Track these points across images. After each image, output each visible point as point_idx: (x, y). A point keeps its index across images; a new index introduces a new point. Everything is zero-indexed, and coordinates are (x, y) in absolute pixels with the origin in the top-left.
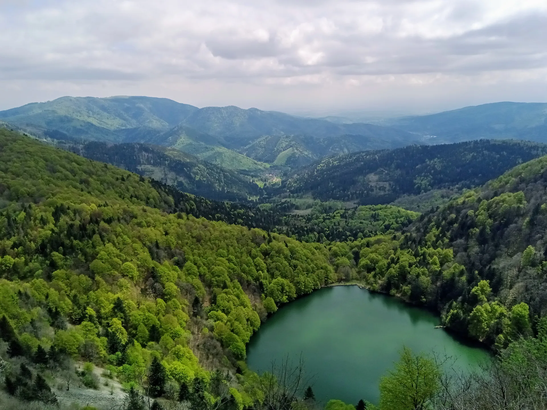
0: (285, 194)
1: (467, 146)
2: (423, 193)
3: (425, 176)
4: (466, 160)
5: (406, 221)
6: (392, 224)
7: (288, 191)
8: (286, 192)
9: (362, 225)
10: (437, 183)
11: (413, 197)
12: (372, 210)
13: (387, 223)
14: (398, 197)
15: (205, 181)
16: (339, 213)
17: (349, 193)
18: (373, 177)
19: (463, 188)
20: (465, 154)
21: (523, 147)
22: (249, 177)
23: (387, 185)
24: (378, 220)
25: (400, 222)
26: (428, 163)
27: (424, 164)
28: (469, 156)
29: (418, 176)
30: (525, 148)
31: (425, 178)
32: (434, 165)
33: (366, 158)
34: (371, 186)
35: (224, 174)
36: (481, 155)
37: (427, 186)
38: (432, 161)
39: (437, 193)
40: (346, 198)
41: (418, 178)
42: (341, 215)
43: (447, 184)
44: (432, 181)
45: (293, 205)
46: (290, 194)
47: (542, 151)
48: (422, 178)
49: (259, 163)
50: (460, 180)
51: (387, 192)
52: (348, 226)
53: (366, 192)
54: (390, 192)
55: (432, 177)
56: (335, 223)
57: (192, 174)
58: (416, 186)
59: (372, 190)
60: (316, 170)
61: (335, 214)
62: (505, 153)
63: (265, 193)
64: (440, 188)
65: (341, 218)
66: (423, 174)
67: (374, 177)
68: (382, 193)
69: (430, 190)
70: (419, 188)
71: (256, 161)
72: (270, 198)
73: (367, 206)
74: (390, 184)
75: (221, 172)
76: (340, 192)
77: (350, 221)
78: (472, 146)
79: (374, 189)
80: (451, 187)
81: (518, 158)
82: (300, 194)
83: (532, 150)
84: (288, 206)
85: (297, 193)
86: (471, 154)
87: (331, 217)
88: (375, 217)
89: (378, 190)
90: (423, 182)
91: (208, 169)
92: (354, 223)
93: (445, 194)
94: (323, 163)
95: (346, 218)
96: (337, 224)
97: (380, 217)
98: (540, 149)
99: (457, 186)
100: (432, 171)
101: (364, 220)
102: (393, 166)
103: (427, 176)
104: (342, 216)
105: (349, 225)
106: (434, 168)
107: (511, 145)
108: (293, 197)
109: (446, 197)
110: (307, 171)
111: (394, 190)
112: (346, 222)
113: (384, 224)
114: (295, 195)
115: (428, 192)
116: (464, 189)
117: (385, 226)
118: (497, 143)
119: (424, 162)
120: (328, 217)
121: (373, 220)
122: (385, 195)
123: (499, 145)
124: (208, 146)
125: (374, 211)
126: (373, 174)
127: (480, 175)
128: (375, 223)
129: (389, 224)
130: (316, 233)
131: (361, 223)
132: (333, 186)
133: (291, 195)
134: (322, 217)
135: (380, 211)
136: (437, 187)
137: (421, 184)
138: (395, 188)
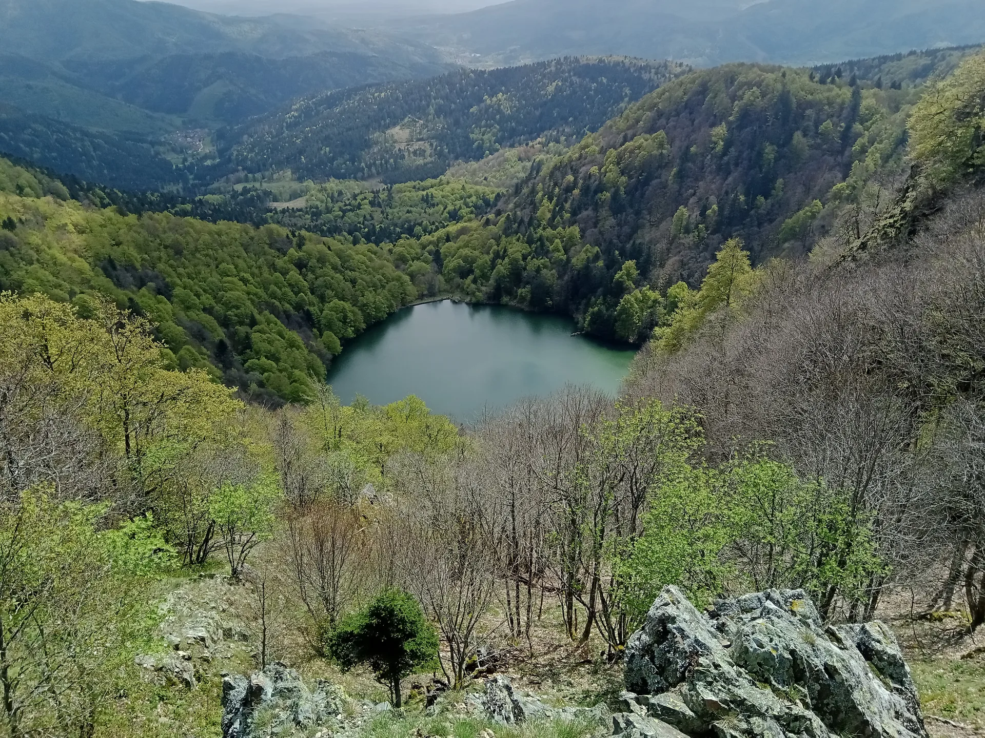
0: (237, 174)
1: (545, 69)
2: (487, 156)
3: (486, 126)
4: (546, 94)
5: (481, 201)
6: (460, 208)
7: (240, 168)
8: (238, 171)
9: (410, 214)
10: (509, 137)
11: (474, 165)
12: (419, 189)
13: (450, 208)
14: (449, 166)
15: (55, 159)
16: (365, 198)
17: (363, 164)
18: (399, 133)
19: (549, 143)
20: (544, 83)
21: (629, 68)
22: (145, 145)
23: (426, 146)
24: (433, 205)
25: (471, 204)
26: (488, 102)
27: (482, 105)
28: (551, 88)
29: (476, 127)
30: (632, 70)
31: (488, 130)
32: (499, 105)
33: (379, 96)
34: (400, 150)
35: (92, 143)
36: (568, 84)
37: (493, 143)
38: (494, 99)
39: (511, 153)
40: (360, 175)
41: (477, 131)
42: (370, 202)
43: (522, 137)
44: (499, 134)
45: (267, 194)
46: (246, 176)
47: (656, 73)
48: (483, 129)
49: (156, 115)
50: (542, 129)
51: (429, 159)
52: (387, 219)
53: (392, 160)
54: (433, 159)
55: (498, 127)
56: (365, 217)
57: (22, 145)
58: (476, 144)
59: (403, 157)
60: (285, 124)
61: (359, 200)
62: (605, 81)
63: (191, 177)
64: (512, 146)
65: (372, 207)
66: (483, 122)
67: (401, 132)
68: (420, 161)
69: (497, 150)
70: (480, 147)
71: (150, 113)
72: (209, 185)
73: (407, 184)
74: (431, 145)
75: (86, 138)
76: (345, 163)
77: (388, 210)
78: (553, 69)
79: (406, 154)
80: (531, 144)
81: (624, 86)
82: (267, 174)
83: (643, 72)
84: (258, 196)
85: (259, 171)
86: (554, 84)
87: (354, 206)
88: (428, 201)
89: (412, 155)
90: (486, 137)
91: (54, 132)
92: (398, 213)
93: (523, 155)
94: (296, 110)
95: (379, 205)
96: (368, 217)
97: (436, 201)
98: (653, 71)
99: (539, 140)
100: (498, 117)
101: (411, 206)
102: (432, 110)
103: (490, 126)
104: (372, 203)
105: (390, 217)
106: (499, 111)
107: (611, 64)
108: (255, 180)
109: (525, 160)
110: (267, 127)
111: (440, 154)
112: (382, 212)
113: (447, 210)
114: (258, 175)
115: (496, 154)
116: (551, 144)
117: (449, 213)
118: (591, 63)
119: (481, 100)
120: (349, 207)
121: (425, 205)
122: (425, 164)
123: (593, 65)
124: (31, 83)
125: (423, 190)
126: (398, 127)
127: (571, 119)
128: (431, 211)
129: (455, 209)
130: (345, 233)
131: (408, 212)
132: (330, 153)
133: (250, 175)
134: (336, 209)
135: (431, 190)
136: (508, 144)
137: (482, 140)
138: (442, 151)
